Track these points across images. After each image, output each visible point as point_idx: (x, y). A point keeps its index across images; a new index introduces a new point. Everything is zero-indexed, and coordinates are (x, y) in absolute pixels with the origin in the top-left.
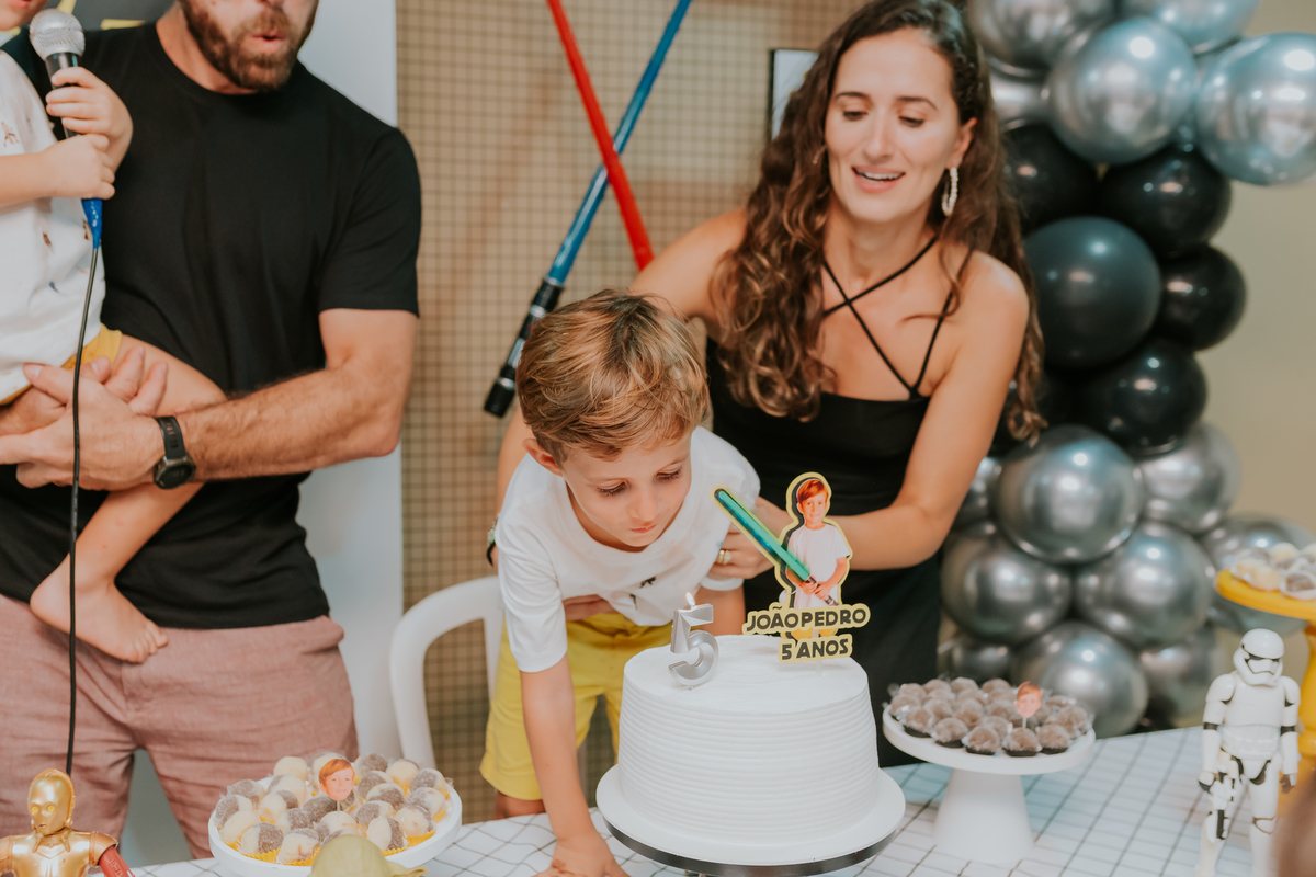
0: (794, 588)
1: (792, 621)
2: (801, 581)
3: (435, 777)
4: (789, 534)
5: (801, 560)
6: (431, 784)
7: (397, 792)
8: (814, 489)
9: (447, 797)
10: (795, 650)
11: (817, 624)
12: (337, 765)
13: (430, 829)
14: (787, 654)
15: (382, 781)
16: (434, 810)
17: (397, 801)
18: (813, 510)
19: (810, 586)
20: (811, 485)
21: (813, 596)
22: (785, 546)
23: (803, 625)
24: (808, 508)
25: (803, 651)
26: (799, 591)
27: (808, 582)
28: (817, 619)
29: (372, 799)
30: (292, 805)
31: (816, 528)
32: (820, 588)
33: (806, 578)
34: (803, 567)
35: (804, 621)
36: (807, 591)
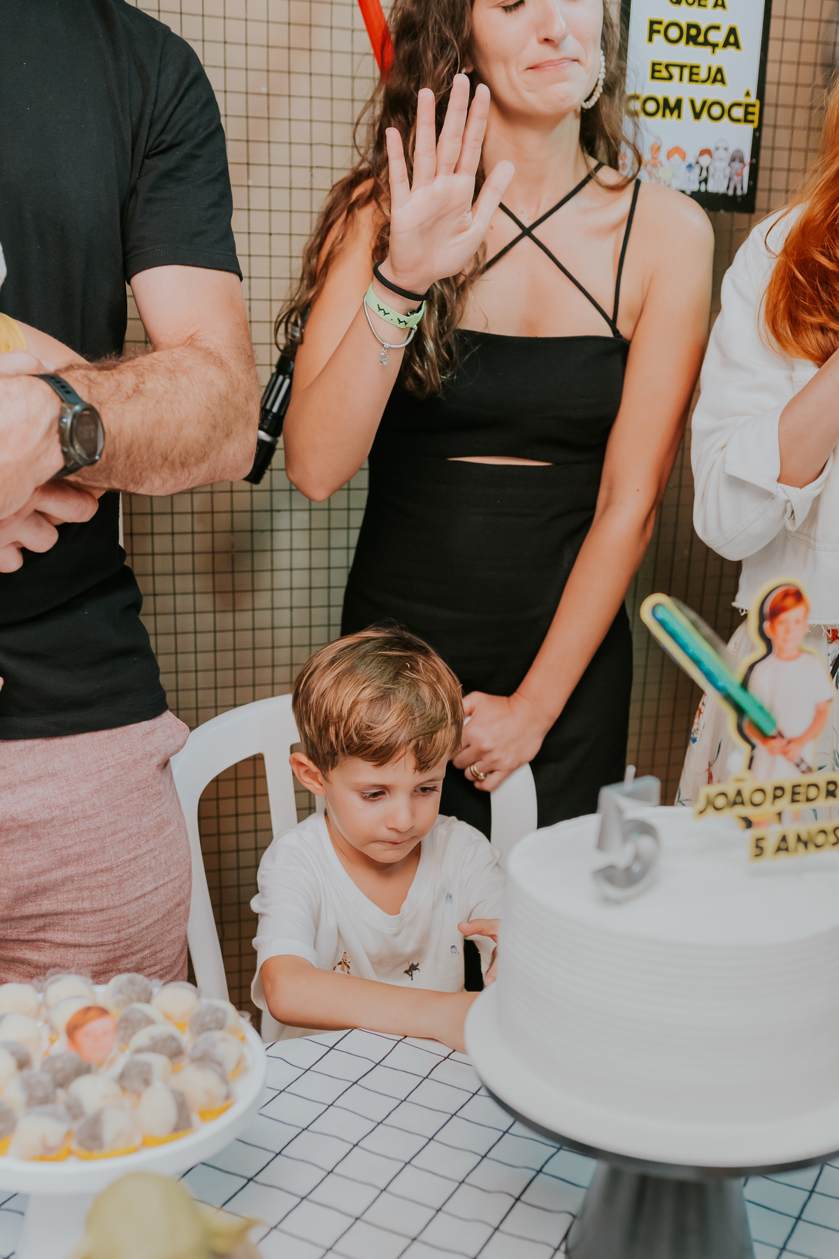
0: (753, 747)
1: (758, 797)
2: (765, 737)
3: (225, 1013)
4: (751, 668)
5: (767, 706)
6: (220, 1025)
7: (173, 1038)
8: (789, 601)
9: (243, 1039)
10: (770, 844)
11: (793, 801)
12: (91, 1014)
13: (228, 1096)
14: (759, 849)
15: (150, 1021)
16: (230, 1065)
17: (175, 1053)
18: (787, 631)
19: (776, 743)
20: (786, 595)
21: (781, 761)
22: (745, 685)
23: (773, 803)
24: (780, 629)
25: (783, 846)
26: (761, 749)
27: (774, 738)
28: (794, 793)
29: (139, 1051)
30: (23, 1063)
31: (790, 659)
32: (791, 746)
33: (772, 732)
34: (768, 715)
35: (775, 797)
36: (772, 752)
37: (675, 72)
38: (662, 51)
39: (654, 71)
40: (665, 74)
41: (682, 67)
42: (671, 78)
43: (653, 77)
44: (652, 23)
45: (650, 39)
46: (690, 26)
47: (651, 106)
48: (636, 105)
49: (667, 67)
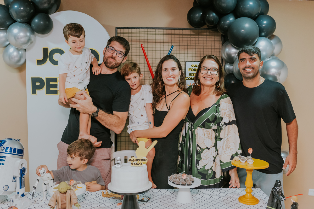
37: (193, 74)
38: (191, 72)
39: (190, 74)
40: (191, 75)
41: (194, 74)
42: (192, 75)
43: (190, 75)
44: (189, 69)
45: (189, 71)
46: (194, 69)
47: (190, 79)
48: (187, 79)
49: (192, 74)
